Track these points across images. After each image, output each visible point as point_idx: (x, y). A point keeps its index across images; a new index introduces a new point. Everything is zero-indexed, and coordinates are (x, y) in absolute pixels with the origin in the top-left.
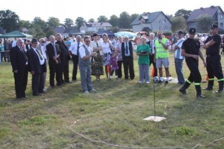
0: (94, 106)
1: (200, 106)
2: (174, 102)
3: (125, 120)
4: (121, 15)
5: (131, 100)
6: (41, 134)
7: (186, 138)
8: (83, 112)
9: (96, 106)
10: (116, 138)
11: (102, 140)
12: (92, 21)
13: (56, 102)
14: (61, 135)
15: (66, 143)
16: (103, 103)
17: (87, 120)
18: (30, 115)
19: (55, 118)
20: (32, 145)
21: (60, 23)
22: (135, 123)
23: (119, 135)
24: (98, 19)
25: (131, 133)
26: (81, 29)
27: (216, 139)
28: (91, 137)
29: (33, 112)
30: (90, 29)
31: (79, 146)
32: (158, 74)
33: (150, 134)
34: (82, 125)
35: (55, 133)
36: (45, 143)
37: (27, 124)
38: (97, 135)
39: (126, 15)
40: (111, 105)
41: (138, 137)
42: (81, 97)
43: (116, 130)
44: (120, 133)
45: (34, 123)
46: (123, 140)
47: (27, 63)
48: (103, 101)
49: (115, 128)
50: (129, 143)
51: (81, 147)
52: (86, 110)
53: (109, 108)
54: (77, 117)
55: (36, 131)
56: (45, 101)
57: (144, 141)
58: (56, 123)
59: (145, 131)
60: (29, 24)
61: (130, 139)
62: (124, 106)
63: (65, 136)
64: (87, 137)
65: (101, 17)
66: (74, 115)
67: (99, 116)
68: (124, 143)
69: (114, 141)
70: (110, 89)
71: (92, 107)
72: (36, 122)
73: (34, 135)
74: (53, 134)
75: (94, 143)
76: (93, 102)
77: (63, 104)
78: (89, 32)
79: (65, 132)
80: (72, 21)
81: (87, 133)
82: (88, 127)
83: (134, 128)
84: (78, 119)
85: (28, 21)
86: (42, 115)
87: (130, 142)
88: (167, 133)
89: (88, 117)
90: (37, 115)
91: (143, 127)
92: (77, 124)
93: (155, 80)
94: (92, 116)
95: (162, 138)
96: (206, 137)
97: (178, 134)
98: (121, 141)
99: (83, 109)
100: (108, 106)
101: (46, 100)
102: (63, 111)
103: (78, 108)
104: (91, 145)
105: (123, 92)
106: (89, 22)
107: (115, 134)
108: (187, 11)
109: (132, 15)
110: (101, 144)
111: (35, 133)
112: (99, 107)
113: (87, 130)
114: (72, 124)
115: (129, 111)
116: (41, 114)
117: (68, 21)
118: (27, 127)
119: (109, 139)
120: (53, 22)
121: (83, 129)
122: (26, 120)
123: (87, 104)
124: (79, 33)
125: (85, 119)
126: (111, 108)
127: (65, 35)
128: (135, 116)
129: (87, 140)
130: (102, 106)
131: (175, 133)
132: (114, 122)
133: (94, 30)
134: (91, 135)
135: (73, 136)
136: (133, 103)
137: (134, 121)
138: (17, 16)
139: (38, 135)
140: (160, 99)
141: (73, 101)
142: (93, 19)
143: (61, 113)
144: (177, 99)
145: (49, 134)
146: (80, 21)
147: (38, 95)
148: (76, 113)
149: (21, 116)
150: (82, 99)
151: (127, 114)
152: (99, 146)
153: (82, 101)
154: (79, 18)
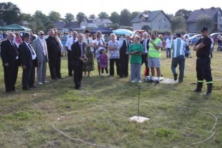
0: (81, 103)
1: (185, 108)
2: (160, 103)
3: (108, 118)
4: (122, 12)
5: (118, 99)
6: (23, 129)
7: (164, 140)
8: (69, 109)
9: (83, 103)
10: (95, 137)
11: (82, 138)
12: (92, 17)
13: (44, 98)
14: (41, 131)
15: (45, 140)
16: (90, 101)
17: (71, 117)
18: (15, 109)
19: (40, 114)
20: (11, 140)
21: (61, 17)
22: (117, 122)
23: (98, 133)
24: (99, 15)
25: (110, 133)
26: (81, 24)
27: (193, 142)
28: (71, 135)
29: (20, 106)
30: (90, 25)
31: (57, 144)
32: (150, 73)
33: (130, 134)
34: (65, 122)
35: (36, 129)
36: (24, 139)
37: (11, 119)
38: (77, 133)
39: (127, 12)
40: (98, 103)
41: (117, 136)
42: (70, 94)
43: (96, 129)
44: (100, 132)
45: (18, 118)
46: (102, 139)
47: (17, 58)
48: (90, 98)
49: (96, 126)
50: (107, 143)
51: (59, 144)
52: (72, 107)
53: (95, 106)
54: (62, 113)
55: (18, 126)
56: (33, 96)
57: (122, 141)
58: (40, 118)
59: (126, 131)
60: (30, 17)
61: (109, 138)
62: (110, 104)
63: (45, 132)
64: (66, 134)
65: (102, 13)
66: (59, 111)
67: (84, 113)
68: (102, 142)
69: (92, 140)
70: (100, 87)
71: (78, 104)
72: (20, 117)
73: (16, 130)
74: (34, 129)
75: (73, 141)
76: (80, 99)
77: (50, 99)
78: (89, 28)
79: (46, 129)
80: (73, 16)
81: (67, 131)
82: (69, 125)
83: (115, 128)
84: (62, 115)
85: (29, 15)
86: (28, 110)
87: (109, 141)
88: (146, 134)
89: (72, 114)
90: (22, 110)
91: (124, 126)
92: (59, 121)
93: (146, 79)
94: (76, 113)
95: (141, 139)
96: (184, 140)
97: (157, 136)
98: (100, 140)
99: (69, 106)
100: (95, 104)
101: (35, 95)
102: (49, 107)
103: (64, 104)
104: (69, 143)
105: (112, 90)
106: (90, 18)
107: (94, 133)
108: (187, 11)
109: (133, 13)
110: (80, 143)
111: (17, 128)
112: (86, 104)
113: (68, 128)
114: (56, 121)
115: (114, 109)
116: (26, 109)
117: (69, 16)
118: (10, 122)
119: (88, 138)
120: (54, 16)
121: (64, 126)
122: (10, 114)
123: (74, 101)
124: (79, 29)
125: (69, 116)
126: (97, 106)
127: (65, 30)
128: (118, 116)
129: (66, 138)
130: (89, 104)
131: (155, 134)
132: (97, 120)
133: (94, 26)
134: (72, 132)
135: (53, 132)
136: (120, 101)
137: (116, 121)
138: (18, 9)
139: (20, 130)
140: (147, 99)
141: (61, 97)
142: (94, 15)
143: (47, 109)
144: (164, 100)
145: (30, 130)
146: (81, 17)
147: (28, 90)
148: (62, 110)
149: (6, 110)
150: (70, 95)
151: (111, 113)
152: (78, 145)
153: (70, 97)
154: (80, 13)
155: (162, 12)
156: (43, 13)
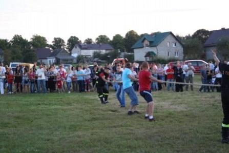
4: (127, 34)
12: (89, 42)
21: (47, 43)
24: (97, 39)
26: (72, 52)
30: (84, 53)
39: (134, 35)
65: (101, 36)
78: (82, 56)
80: (63, 41)
85: (6, 40)
106: (85, 43)
108: (208, 32)
117: (58, 42)
120: (39, 41)
124: (69, 58)
127: (51, 60)
133: (90, 53)
142: (91, 39)
146: (74, 42)
154: (72, 37)
155: (171, 33)
156: (24, 38)
